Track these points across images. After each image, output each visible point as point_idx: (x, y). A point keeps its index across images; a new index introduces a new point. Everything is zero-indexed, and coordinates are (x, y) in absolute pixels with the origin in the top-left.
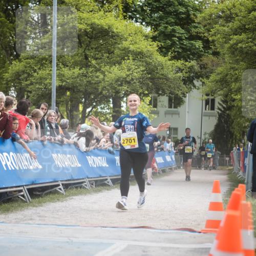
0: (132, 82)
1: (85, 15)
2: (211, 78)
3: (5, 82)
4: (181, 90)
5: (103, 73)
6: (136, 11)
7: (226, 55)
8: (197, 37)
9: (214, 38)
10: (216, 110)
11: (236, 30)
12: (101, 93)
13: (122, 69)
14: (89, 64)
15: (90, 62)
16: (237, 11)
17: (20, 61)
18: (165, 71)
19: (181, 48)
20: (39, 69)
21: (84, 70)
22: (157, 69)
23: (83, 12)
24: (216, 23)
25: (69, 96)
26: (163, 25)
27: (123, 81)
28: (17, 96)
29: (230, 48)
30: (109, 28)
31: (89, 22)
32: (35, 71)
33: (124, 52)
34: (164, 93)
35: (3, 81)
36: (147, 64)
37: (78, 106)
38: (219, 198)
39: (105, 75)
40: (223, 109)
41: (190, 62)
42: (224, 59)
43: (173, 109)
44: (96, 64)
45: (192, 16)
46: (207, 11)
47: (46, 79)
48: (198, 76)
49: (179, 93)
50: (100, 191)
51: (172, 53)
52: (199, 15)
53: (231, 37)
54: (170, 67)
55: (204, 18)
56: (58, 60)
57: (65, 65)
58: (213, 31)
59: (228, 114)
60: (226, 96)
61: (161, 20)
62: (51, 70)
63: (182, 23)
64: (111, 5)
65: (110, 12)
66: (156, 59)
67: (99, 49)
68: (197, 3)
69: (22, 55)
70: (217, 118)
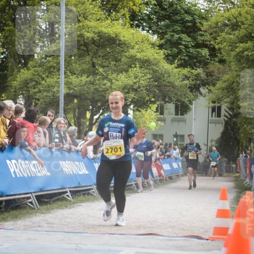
0: (139, 90)
1: (92, 24)
2: (218, 85)
3: (13, 90)
4: (188, 97)
5: (110, 81)
6: (143, 19)
7: (232, 63)
8: (204, 45)
9: (220, 46)
10: (222, 117)
11: (242, 38)
13: (129, 77)
14: (97, 71)
16: (243, 19)
17: (28, 69)
18: (172, 79)
19: (187, 55)
20: (47, 77)
21: (91, 78)
22: (164, 76)
23: (90, 21)
24: (222, 31)
25: (76, 104)
26: (169, 34)
27: (129, 88)
28: (25, 104)
29: (236, 56)
30: (116, 37)
31: (97, 31)
32: (43, 79)
33: (130, 60)
34: (170, 101)
35: (12, 89)
36: (154, 72)
37: (85, 114)
38: (226, 205)
39: (112, 83)
40: (229, 117)
41: (196, 70)
42: (230, 67)
43: (179, 116)
44: (104, 71)
45: (198, 24)
46: (213, 20)
47: (54, 87)
48: (204, 84)
49: (186, 100)
51: (178, 60)
52: (205, 23)
53: (237, 45)
54: (177, 75)
55: (210, 27)
56: (66, 68)
57: (73, 73)
58: (219, 39)
59: (234, 122)
60: (232, 103)
61: (167, 28)
62: (59, 78)
63: (188, 31)
64: (118, 14)
65: (116, 20)
66: (163, 67)
67: (106, 57)
68: (203, 11)
69: (31, 63)
70: (223, 126)
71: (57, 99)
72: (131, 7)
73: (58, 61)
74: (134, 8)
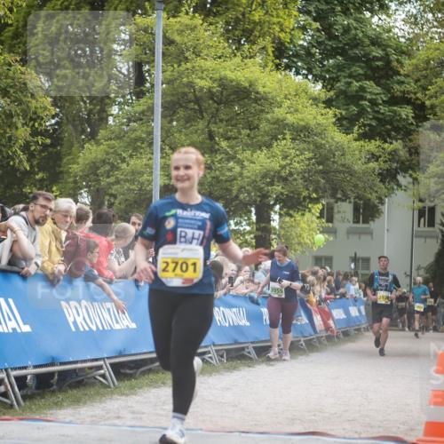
0: (290, 179)
1: (209, 64)
3: (71, 180)
4: (376, 192)
5: (240, 163)
6: (296, 55)
8: (404, 100)
9: (434, 101)
10: (438, 226)
12: (237, 197)
13: (274, 157)
14: (217, 147)
15: (218, 144)
17: (98, 143)
18: (348, 160)
19: (374, 118)
20: (131, 156)
21: (207, 158)
22: (334, 155)
23: (205, 59)
24: (438, 75)
26: (343, 80)
27: (274, 176)
28: (92, 203)
30: (250, 86)
31: (217, 76)
32: (123, 160)
33: (275, 126)
34: (345, 198)
35: (70, 177)
36: (317, 147)
39: (243, 167)
41: (391, 143)
43: (361, 225)
44: (228, 147)
45: (395, 64)
46: (422, 54)
47: (141, 174)
48: (406, 167)
49: (373, 197)
50: (235, 368)
51: (360, 127)
52: (406, 62)
54: (357, 152)
55: (416, 67)
56: (163, 141)
58: (432, 89)
61: (338, 71)
62: (150, 159)
63: (376, 75)
64: (254, 47)
65: (251, 57)
66: (332, 138)
67: (233, 122)
68: (402, 40)
69: (102, 133)
70: (439, 241)
71: (148, 196)
72: (277, 34)
73: (149, 129)
74: (282, 35)
